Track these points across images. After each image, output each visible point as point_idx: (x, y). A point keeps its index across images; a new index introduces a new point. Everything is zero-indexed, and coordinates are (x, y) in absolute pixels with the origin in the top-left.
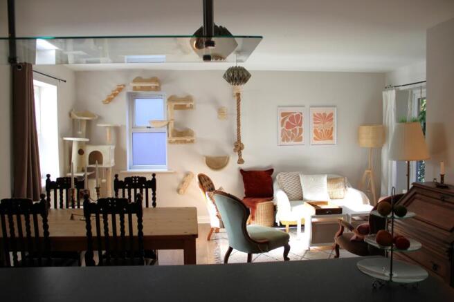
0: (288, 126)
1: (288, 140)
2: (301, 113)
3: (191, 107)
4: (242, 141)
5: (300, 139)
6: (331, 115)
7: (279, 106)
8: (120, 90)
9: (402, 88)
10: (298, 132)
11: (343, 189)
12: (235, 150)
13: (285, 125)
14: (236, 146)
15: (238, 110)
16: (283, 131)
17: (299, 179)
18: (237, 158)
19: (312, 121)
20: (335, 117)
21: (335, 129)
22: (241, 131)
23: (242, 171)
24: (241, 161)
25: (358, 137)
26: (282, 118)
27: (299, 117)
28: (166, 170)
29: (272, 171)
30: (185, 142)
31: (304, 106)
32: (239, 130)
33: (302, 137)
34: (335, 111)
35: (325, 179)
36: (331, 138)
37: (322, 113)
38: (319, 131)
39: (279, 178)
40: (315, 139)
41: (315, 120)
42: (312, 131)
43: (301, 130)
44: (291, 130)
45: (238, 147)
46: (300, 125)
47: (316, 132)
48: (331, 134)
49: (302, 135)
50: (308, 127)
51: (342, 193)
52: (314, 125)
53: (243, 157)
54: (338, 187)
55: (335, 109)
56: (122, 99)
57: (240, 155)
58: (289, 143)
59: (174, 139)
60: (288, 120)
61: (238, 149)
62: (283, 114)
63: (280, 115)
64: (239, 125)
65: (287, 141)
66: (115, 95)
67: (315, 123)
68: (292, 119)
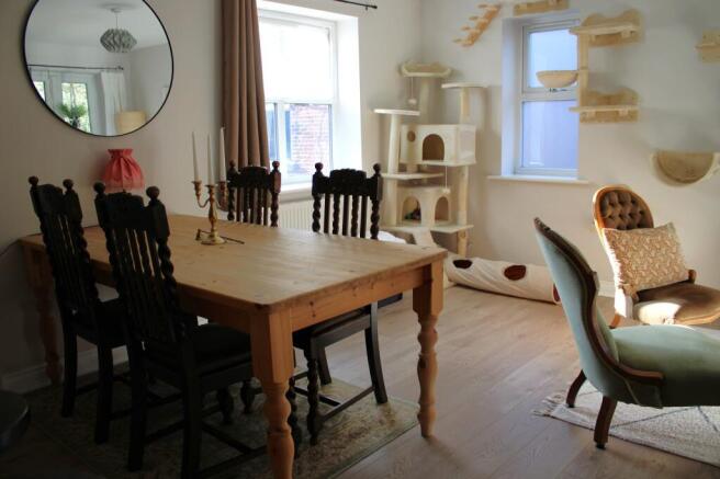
3: (634, 36)
8: (491, 16)
28: (574, 179)
30: (616, 117)
56: (496, 34)
59: (592, 111)
66: (483, 27)
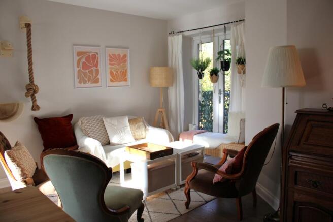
0: (85, 66)
1: (85, 82)
2: (97, 53)
4: (35, 83)
5: (97, 81)
6: (125, 56)
7: (74, 45)
9: (186, 34)
10: (95, 73)
11: (144, 128)
12: (27, 95)
13: (81, 65)
14: (28, 90)
15: (29, 45)
16: (79, 71)
17: (103, 122)
18: (31, 104)
19: (108, 62)
20: (128, 59)
21: (129, 70)
22: (34, 71)
23: (36, 120)
24: (35, 108)
25: (149, 78)
26: (78, 58)
27: (95, 56)
29: (71, 116)
31: (99, 46)
32: (31, 70)
33: (98, 79)
34: (128, 52)
35: (126, 120)
36: (126, 80)
37: (117, 54)
38: (115, 73)
39: (82, 124)
40: (111, 81)
41: (110, 60)
42: (108, 72)
43: (97, 71)
44: (87, 71)
45: (31, 90)
46: (96, 65)
47: (111, 73)
48: (125, 75)
49: (99, 76)
50: (104, 68)
51: (144, 133)
52: (109, 66)
53: (38, 103)
54: (139, 127)
55: (129, 50)
57: (34, 100)
58: (86, 85)
60: (84, 60)
61: (32, 92)
62: (79, 54)
63: (75, 54)
64: (30, 63)
65: (84, 84)
67: (110, 64)
68: (88, 59)
